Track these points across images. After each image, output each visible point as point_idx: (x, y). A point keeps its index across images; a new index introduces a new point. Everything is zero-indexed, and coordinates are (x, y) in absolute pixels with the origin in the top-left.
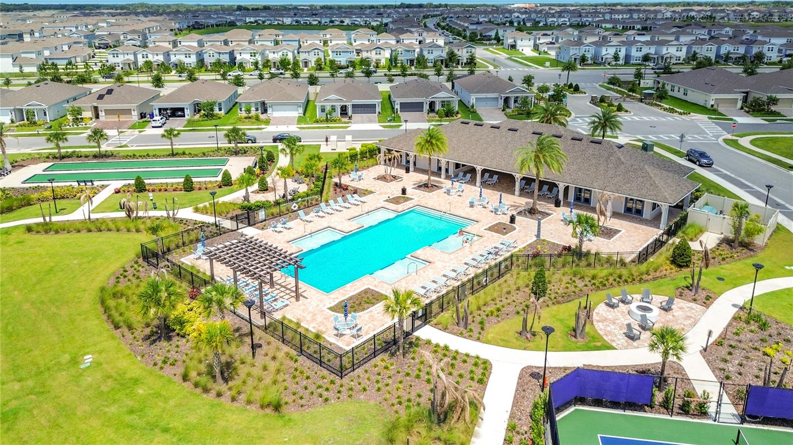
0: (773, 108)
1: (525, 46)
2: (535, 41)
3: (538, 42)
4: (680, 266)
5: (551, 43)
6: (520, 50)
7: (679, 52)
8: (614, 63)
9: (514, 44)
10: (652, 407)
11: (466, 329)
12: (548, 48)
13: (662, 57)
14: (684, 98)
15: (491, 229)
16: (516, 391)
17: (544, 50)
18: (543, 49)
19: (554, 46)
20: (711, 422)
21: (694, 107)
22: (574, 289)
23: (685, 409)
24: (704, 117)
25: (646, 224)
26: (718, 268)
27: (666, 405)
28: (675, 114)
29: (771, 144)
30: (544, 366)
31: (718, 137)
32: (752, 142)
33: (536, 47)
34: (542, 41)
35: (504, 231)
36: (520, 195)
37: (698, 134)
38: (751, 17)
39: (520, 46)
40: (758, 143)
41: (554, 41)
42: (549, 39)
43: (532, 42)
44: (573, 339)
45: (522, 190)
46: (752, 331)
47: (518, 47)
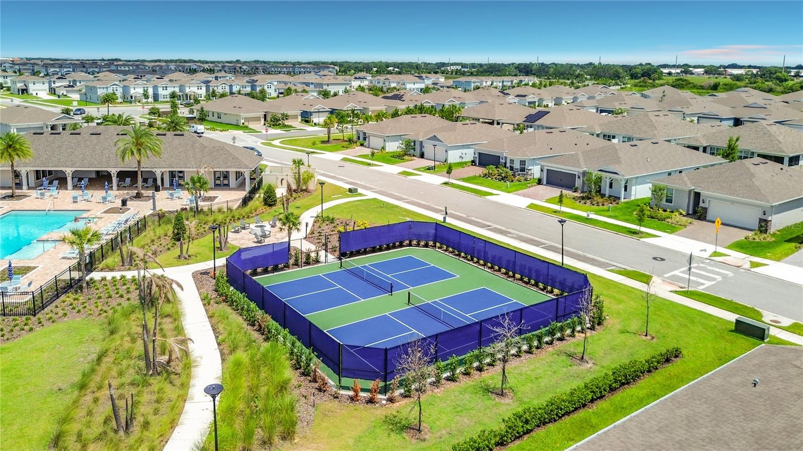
0: (287, 123)
1: (39, 90)
2: (50, 85)
3: (53, 85)
4: (270, 205)
5: (70, 86)
6: (35, 94)
7: (200, 90)
8: (144, 100)
9: (25, 88)
10: (288, 267)
11: (132, 266)
12: (67, 91)
13: (187, 95)
14: (219, 120)
15: (105, 212)
16: (196, 283)
17: (63, 94)
18: (61, 92)
19: (74, 89)
20: (323, 264)
21: (229, 126)
22: (203, 230)
23: (307, 263)
24: (241, 132)
25: (234, 190)
26: (294, 203)
27: (296, 264)
28: (216, 132)
29: (294, 142)
30: (213, 266)
31: (256, 142)
32: (280, 142)
33: (53, 91)
34: (57, 84)
35: (121, 211)
36: (118, 190)
37: (242, 141)
38: (242, 70)
39: (33, 90)
40: (286, 143)
41: (72, 84)
42: (66, 83)
43: (46, 86)
44: (220, 252)
45: (118, 186)
46: (327, 225)
47: (31, 91)
